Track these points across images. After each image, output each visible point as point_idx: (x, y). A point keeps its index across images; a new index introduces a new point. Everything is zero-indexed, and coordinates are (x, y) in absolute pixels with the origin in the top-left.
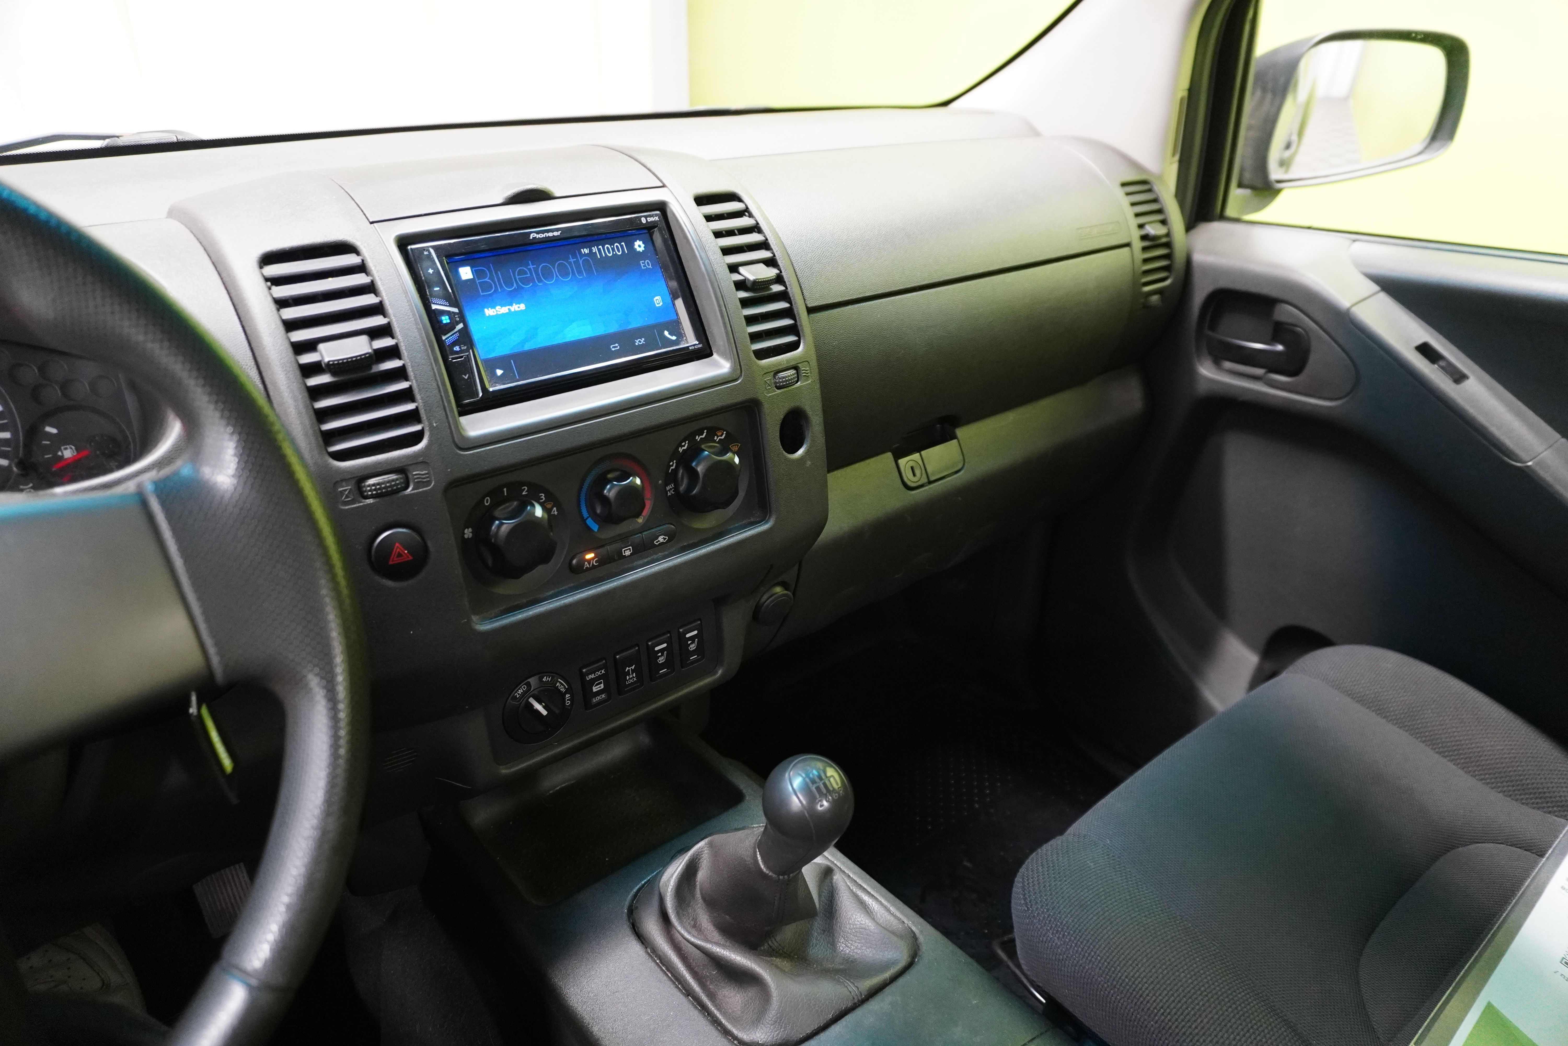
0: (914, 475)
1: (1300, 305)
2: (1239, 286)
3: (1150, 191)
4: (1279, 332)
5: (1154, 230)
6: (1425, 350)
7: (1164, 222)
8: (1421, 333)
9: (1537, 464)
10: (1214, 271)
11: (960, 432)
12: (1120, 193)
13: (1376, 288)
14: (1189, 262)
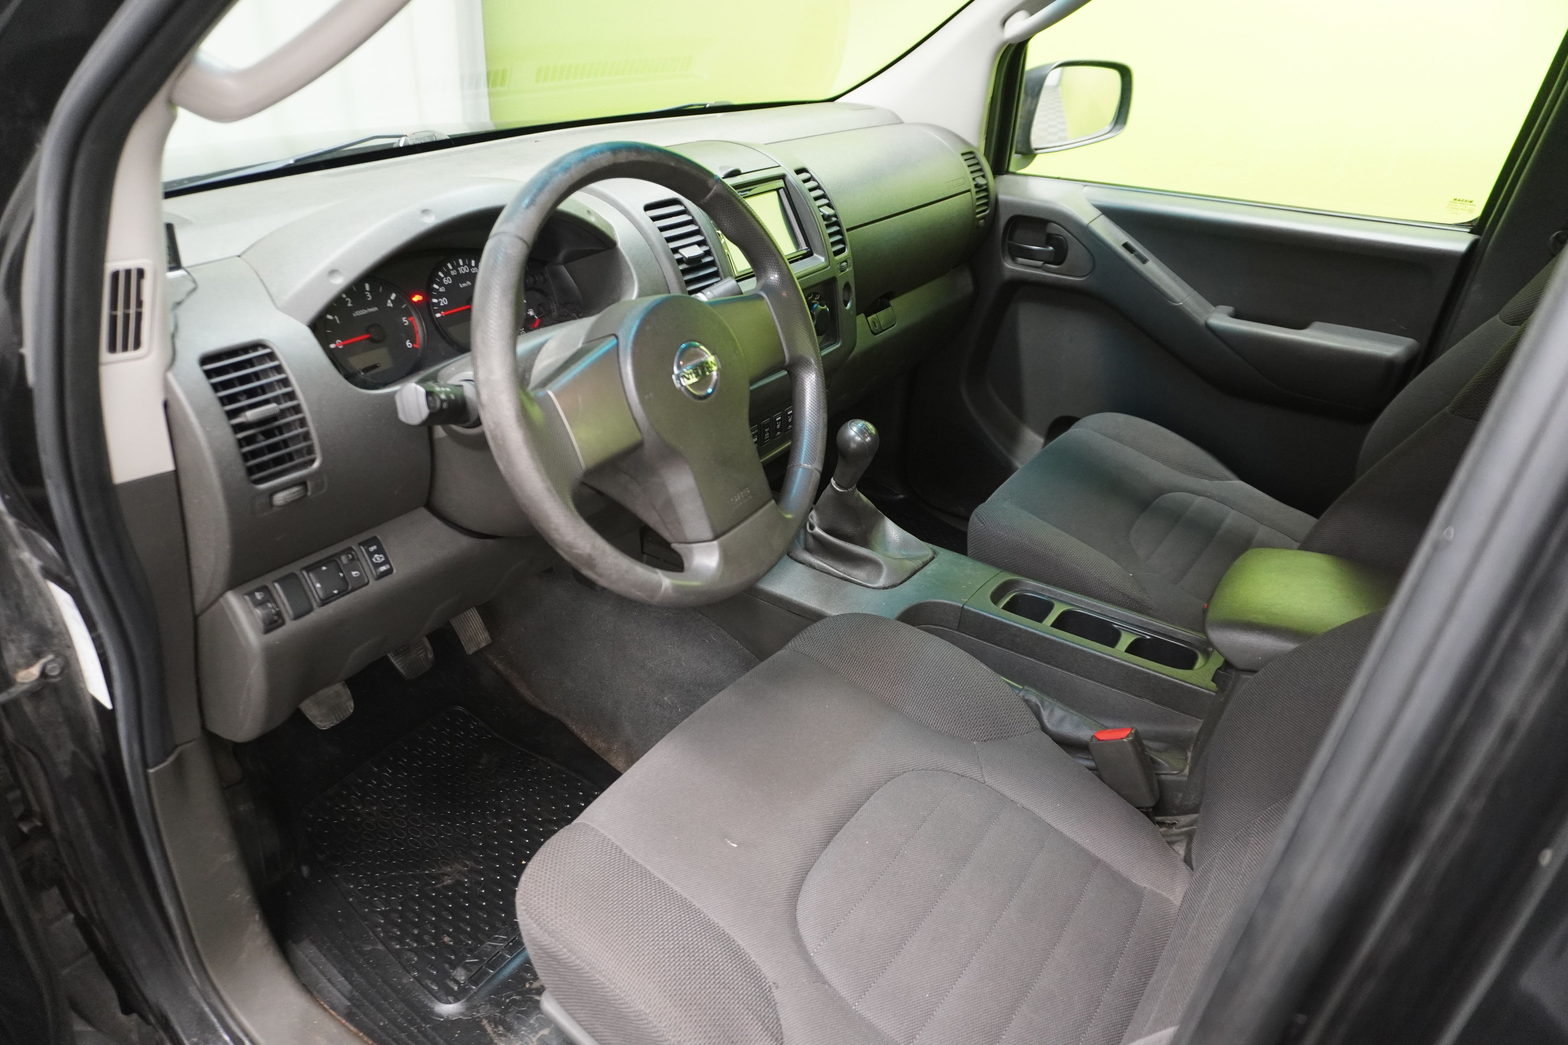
0: (875, 326)
1: (1062, 223)
2: (1026, 213)
3: (974, 158)
4: (1050, 239)
5: (981, 181)
6: (1126, 246)
7: (983, 176)
8: (1124, 238)
9: (1184, 303)
10: (1011, 205)
11: (893, 303)
12: (962, 159)
13: (1099, 213)
14: (997, 199)
